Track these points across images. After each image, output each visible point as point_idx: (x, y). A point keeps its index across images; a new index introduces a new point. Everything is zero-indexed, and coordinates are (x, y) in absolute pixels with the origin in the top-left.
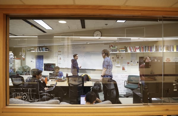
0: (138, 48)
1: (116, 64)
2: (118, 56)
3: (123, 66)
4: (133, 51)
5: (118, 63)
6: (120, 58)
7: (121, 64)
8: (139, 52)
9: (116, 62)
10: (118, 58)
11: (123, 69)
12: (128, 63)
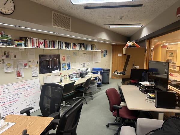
0: (43, 43)
1: (5, 68)
2: (8, 53)
3: (19, 70)
4: (35, 46)
5: (8, 66)
6: (12, 56)
7: (14, 68)
8: (43, 48)
9: (5, 65)
10: (8, 57)
11: (19, 75)
12: (26, 65)
